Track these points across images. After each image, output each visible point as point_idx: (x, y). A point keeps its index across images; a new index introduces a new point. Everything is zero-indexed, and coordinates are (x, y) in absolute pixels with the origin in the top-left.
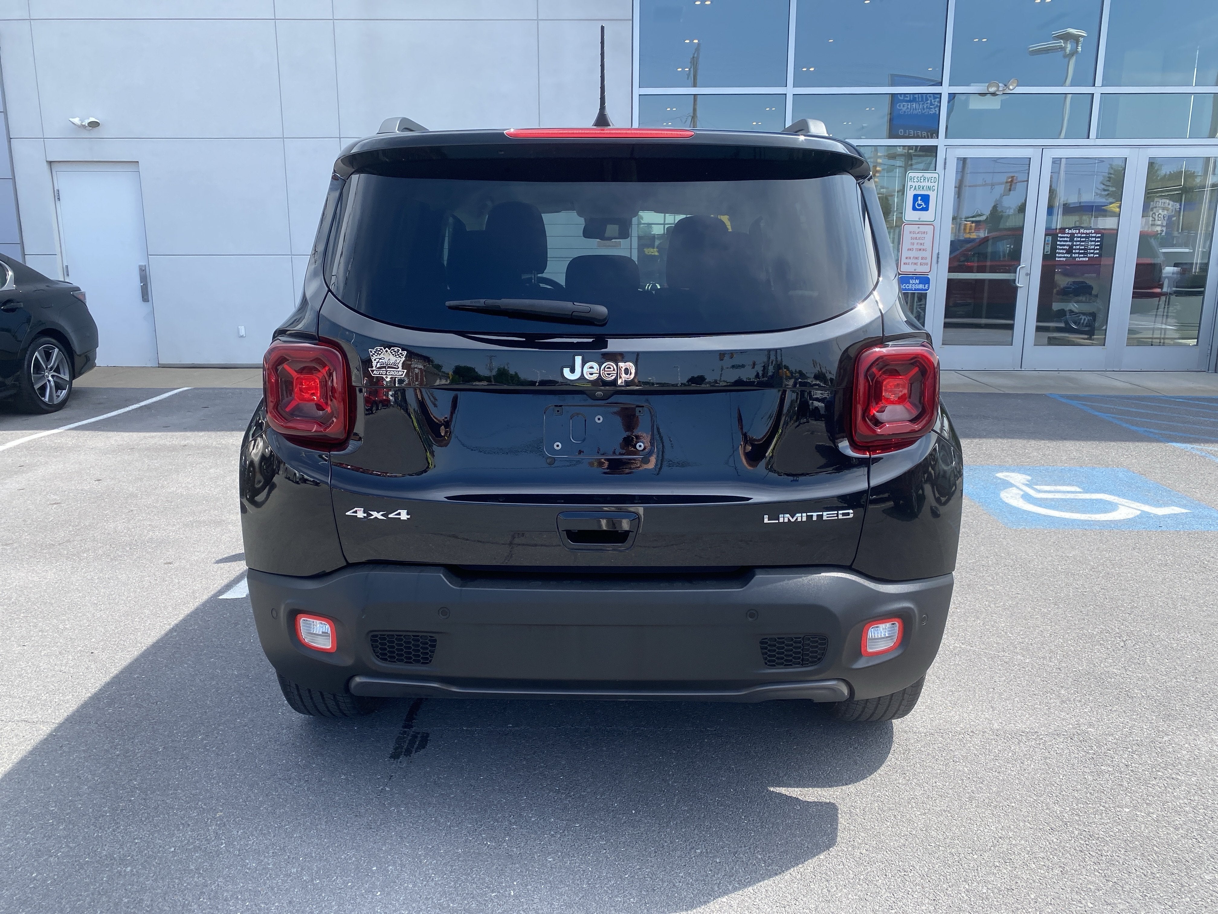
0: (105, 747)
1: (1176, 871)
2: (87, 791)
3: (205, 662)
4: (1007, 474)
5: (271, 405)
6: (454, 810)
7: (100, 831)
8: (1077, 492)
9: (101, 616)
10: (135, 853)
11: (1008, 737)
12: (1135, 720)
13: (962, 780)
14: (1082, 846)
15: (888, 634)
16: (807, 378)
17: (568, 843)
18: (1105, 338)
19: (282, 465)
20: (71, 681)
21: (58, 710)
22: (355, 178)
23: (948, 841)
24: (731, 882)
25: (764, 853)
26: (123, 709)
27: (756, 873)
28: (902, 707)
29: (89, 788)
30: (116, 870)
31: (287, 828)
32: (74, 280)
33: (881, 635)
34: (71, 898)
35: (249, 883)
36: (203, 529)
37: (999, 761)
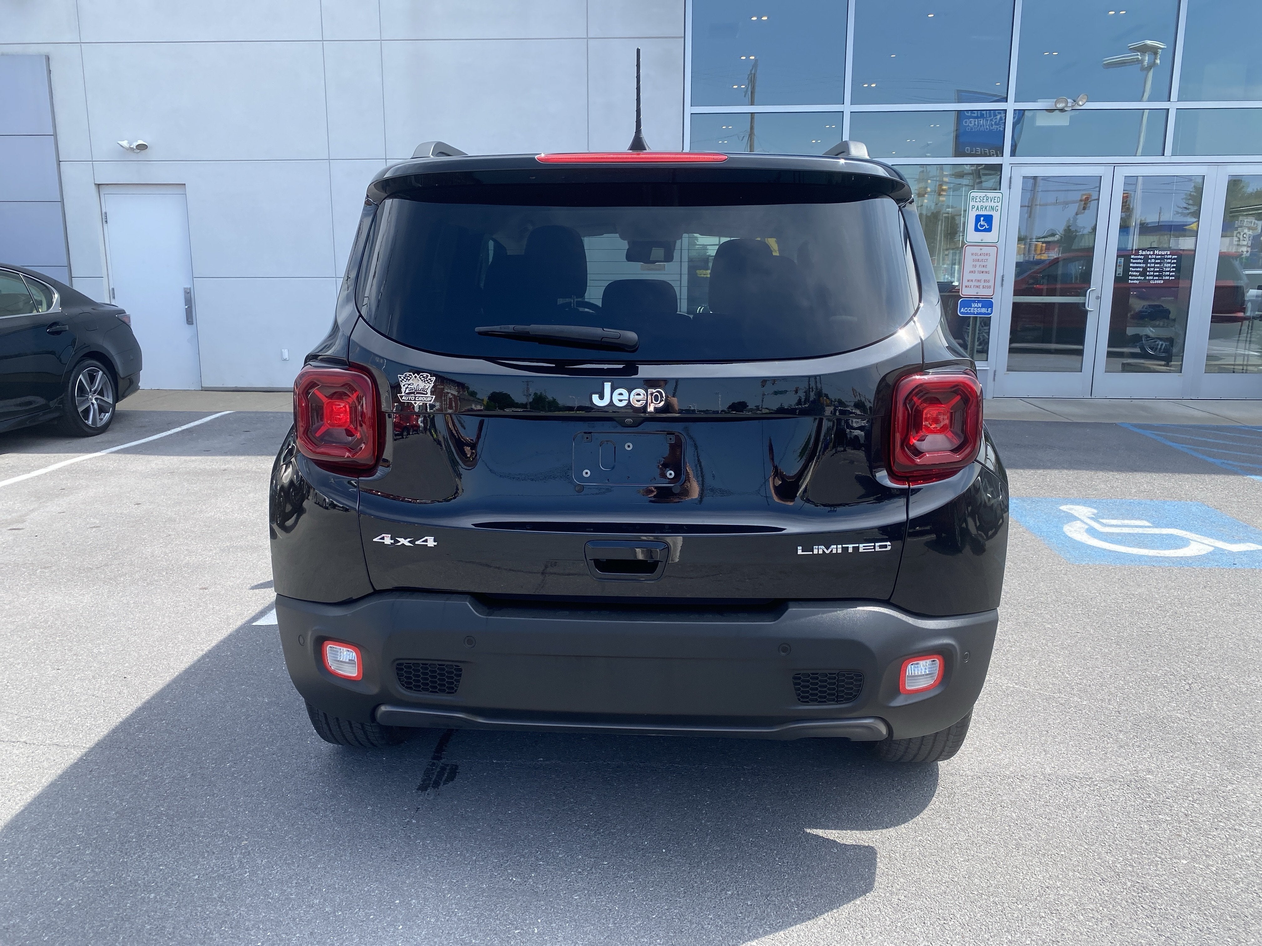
0: (134, 773)
1: (1234, 927)
2: (115, 817)
3: (237, 688)
4: (1071, 506)
5: (301, 430)
6: (480, 844)
7: (126, 857)
8: (1146, 527)
9: (135, 641)
10: (159, 880)
11: (1060, 782)
12: (1198, 767)
13: (1010, 826)
14: (1135, 898)
15: (929, 671)
16: (846, 406)
17: (595, 881)
18: (1182, 365)
19: (312, 491)
20: (104, 706)
21: (89, 734)
22: (388, 202)
23: (991, 889)
24: (762, 925)
25: (798, 896)
26: (153, 735)
27: (788, 917)
28: (947, 749)
29: (116, 813)
30: (140, 897)
31: (311, 859)
32: (119, 303)
33: (921, 672)
34: (94, 923)
35: (271, 913)
36: (239, 554)
37: (1050, 807)
